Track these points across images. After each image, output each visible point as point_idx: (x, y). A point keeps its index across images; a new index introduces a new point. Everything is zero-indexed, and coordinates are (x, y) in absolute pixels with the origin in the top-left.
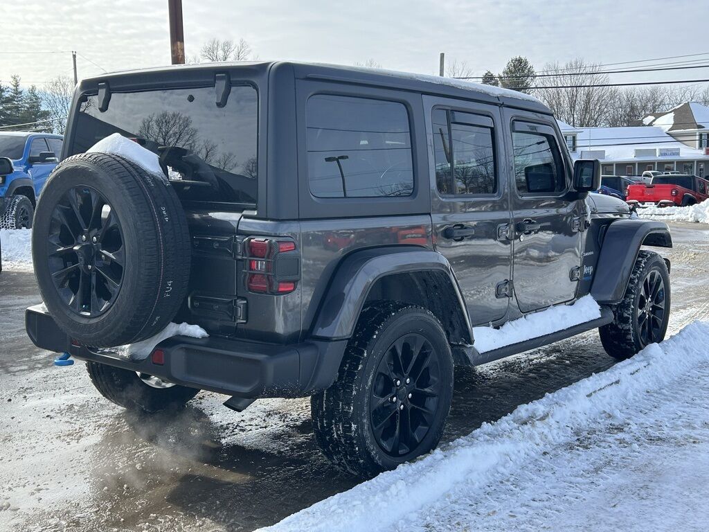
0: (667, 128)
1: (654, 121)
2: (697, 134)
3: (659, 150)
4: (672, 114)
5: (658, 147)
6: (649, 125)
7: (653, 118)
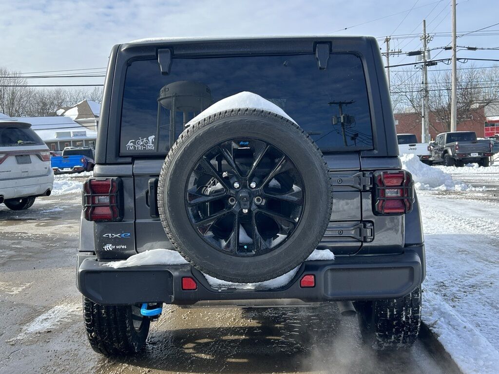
0: (74, 118)
1: (64, 112)
2: (95, 121)
3: (72, 133)
4: (77, 108)
5: (71, 131)
6: (61, 116)
7: (63, 111)
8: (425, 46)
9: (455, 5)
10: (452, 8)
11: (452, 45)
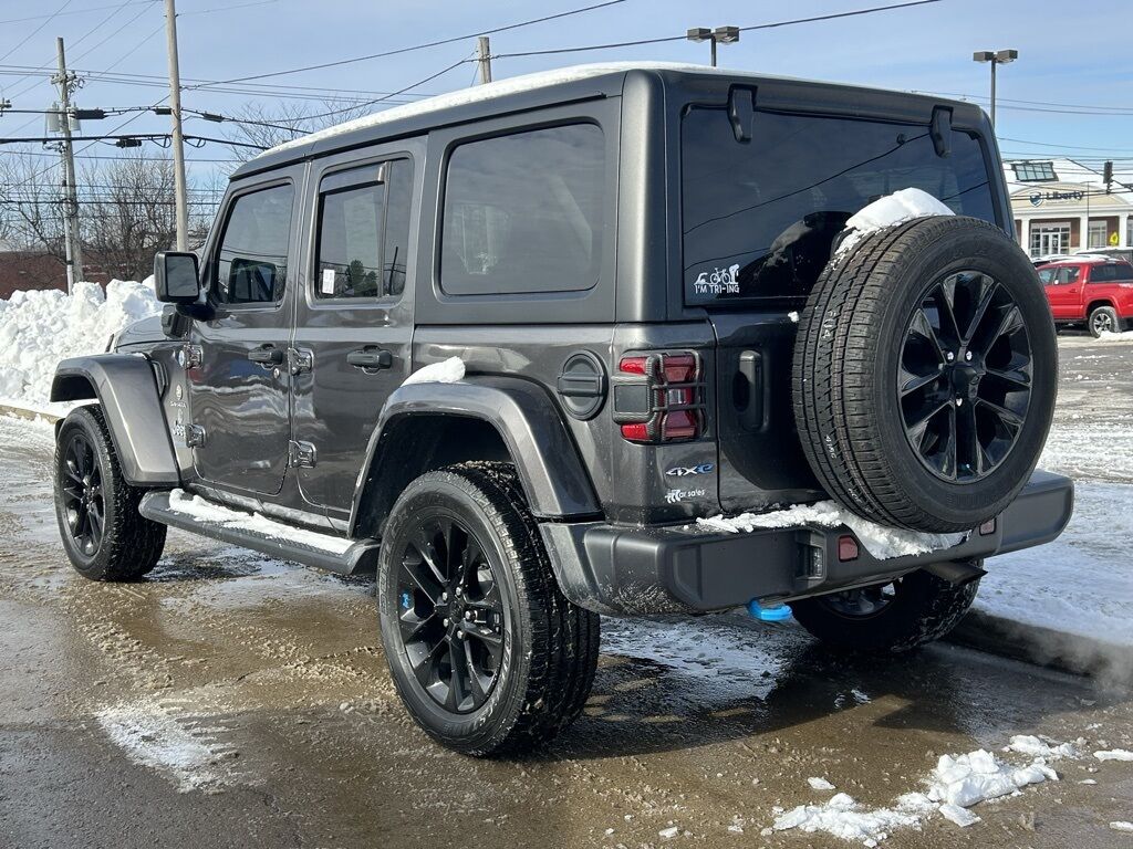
8: (66, 98)
9: (174, 16)
10: (167, 23)
11: (170, 104)
